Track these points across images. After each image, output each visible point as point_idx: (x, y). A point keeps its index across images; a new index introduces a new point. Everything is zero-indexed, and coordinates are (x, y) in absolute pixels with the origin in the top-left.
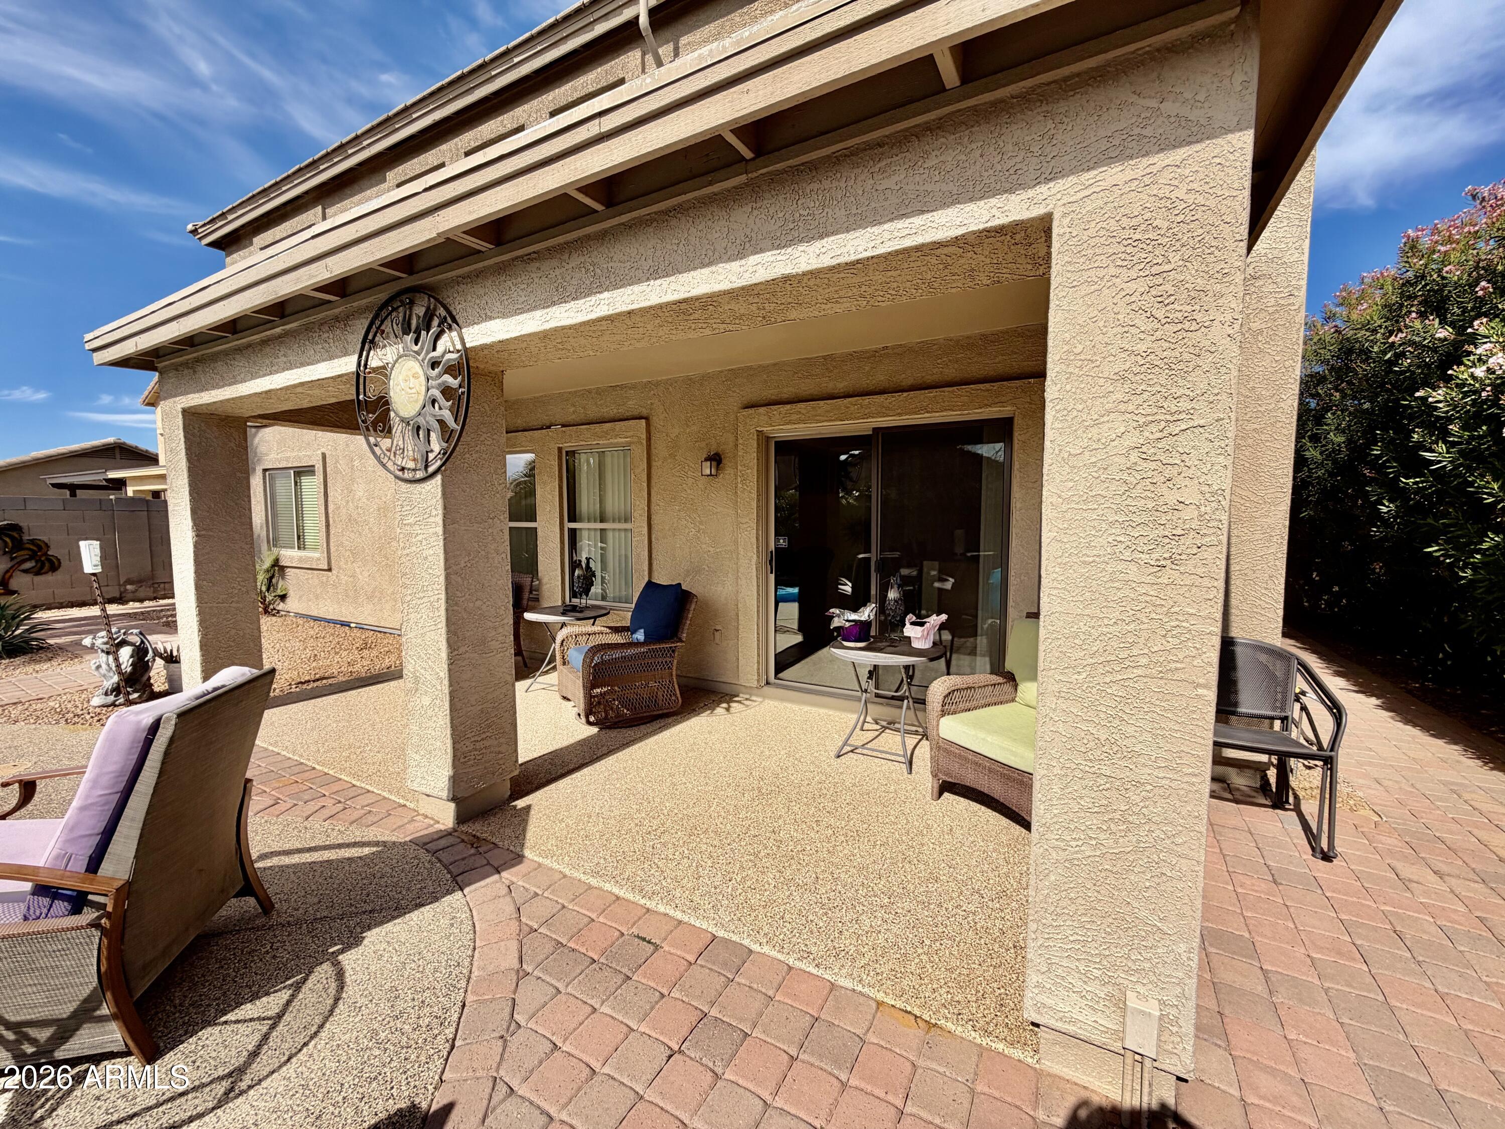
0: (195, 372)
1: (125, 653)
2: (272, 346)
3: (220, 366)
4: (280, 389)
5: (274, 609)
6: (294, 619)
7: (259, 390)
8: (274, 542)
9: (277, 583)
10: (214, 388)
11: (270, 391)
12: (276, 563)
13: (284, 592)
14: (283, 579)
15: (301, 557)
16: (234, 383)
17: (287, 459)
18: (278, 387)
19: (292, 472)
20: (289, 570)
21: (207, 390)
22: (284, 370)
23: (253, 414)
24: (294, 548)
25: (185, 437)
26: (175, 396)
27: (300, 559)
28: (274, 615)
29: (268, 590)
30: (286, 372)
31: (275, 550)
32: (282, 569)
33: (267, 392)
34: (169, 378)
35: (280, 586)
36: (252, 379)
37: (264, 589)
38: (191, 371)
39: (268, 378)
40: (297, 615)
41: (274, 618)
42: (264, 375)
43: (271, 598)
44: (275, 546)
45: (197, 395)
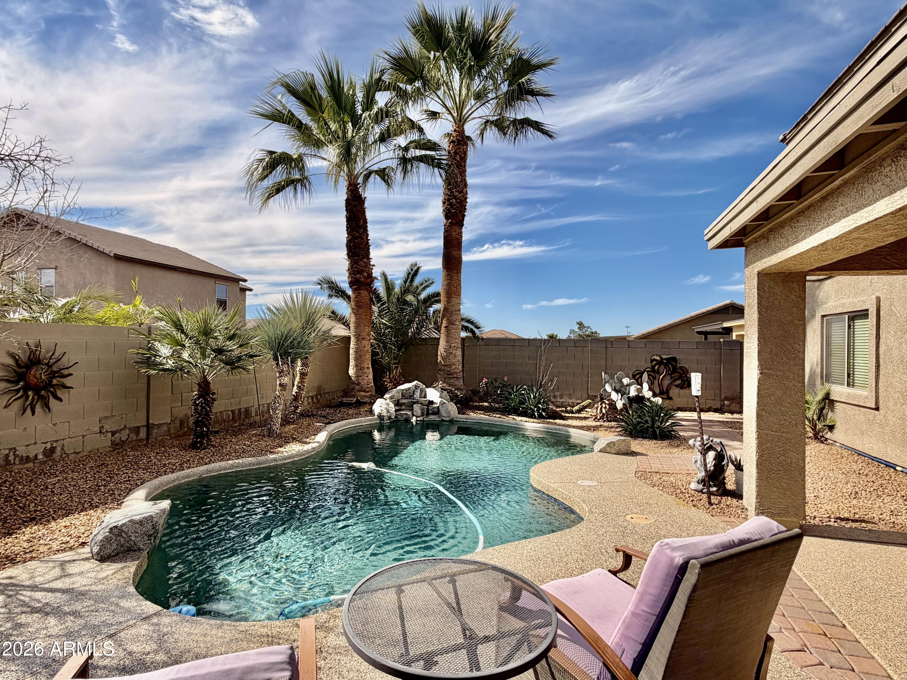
0: (768, 240)
1: (711, 455)
2: (831, 199)
3: (787, 231)
4: (836, 238)
5: (823, 436)
6: (839, 450)
7: (816, 244)
8: (827, 377)
9: (827, 414)
10: (780, 250)
11: (825, 243)
12: (827, 396)
13: (832, 424)
14: (832, 411)
15: (849, 394)
16: (796, 242)
17: (843, 305)
18: (834, 237)
19: (847, 316)
20: (837, 404)
21: (776, 253)
22: (840, 219)
23: (812, 268)
24: (844, 384)
25: (758, 294)
26: (754, 262)
27: (849, 395)
28: (822, 442)
29: (819, 419)
30: (843, 220)
31: (827, 385)
32: (832, 402)
33: (822, 244)
34: (752, 249)
35: (829, 417)
36: (811, 235)
37: (815, 417)
38: (766, 240)
39: (825, 230)
40: (843, 446)
41: (822, 445)
42: (822, 228)
43: (821, 427)
44: (828, 381)
45: (768, 259)
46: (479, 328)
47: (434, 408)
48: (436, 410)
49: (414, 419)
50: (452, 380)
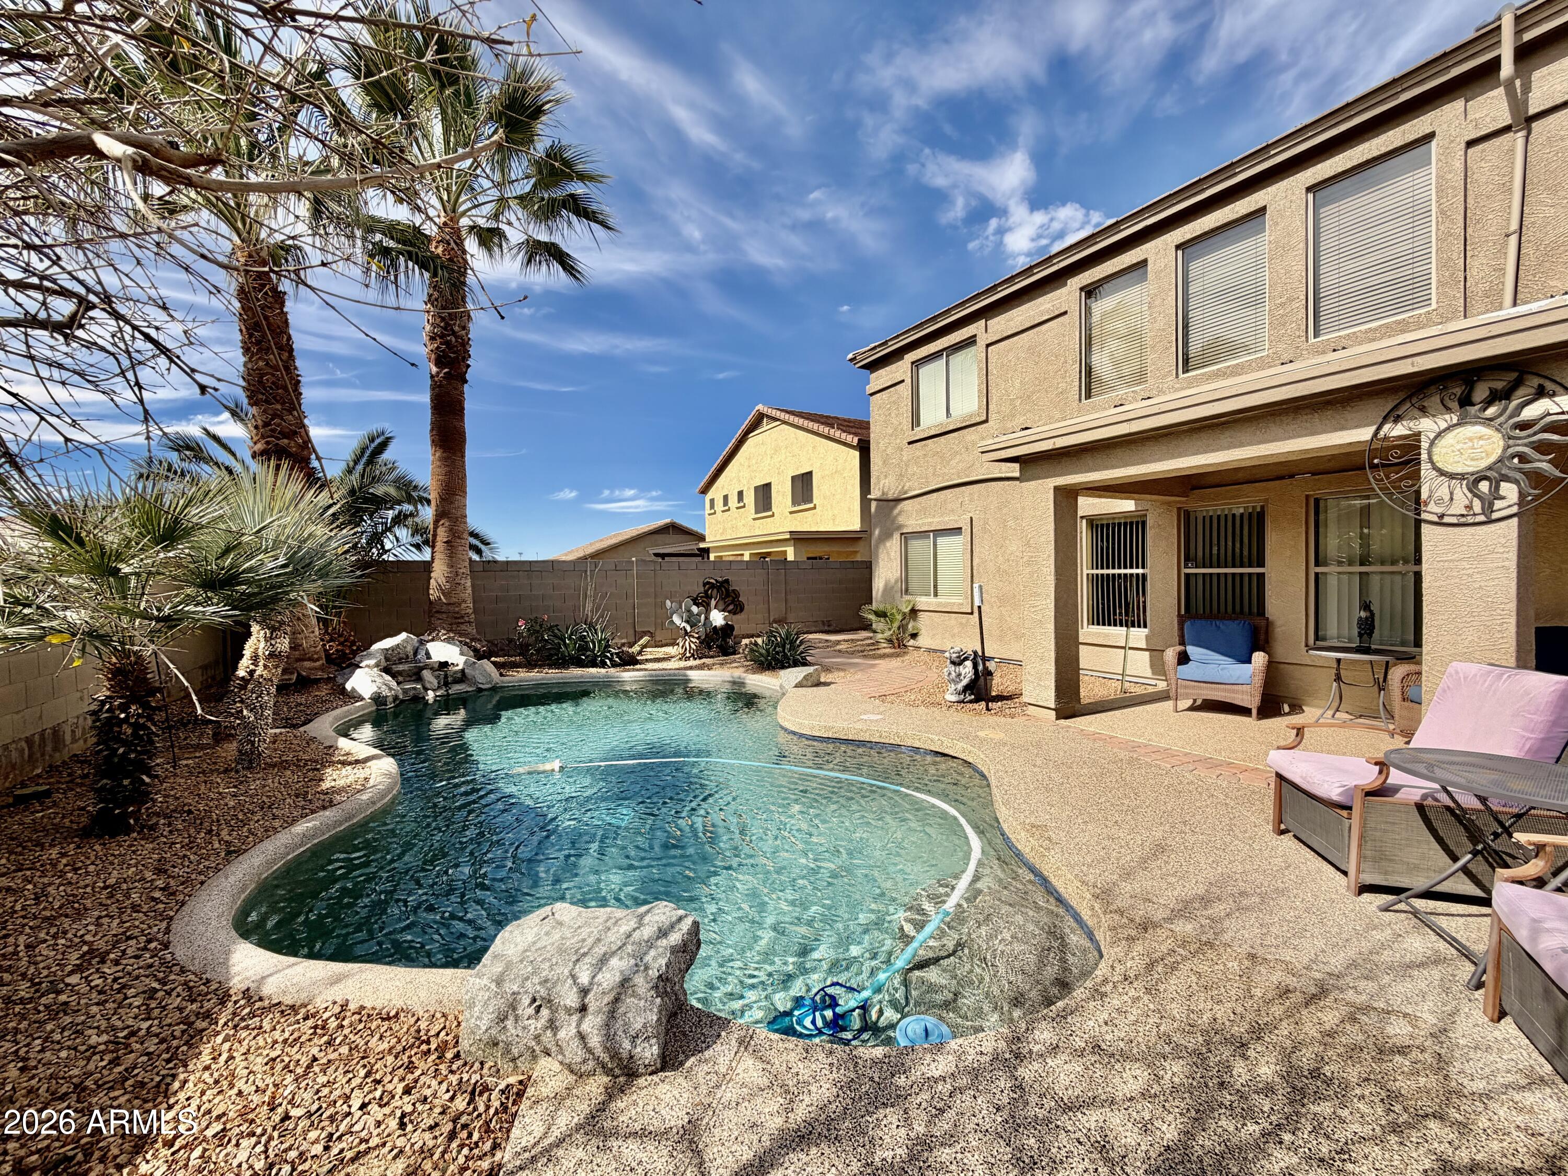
0: (1079, 458)
1: (968, 666)
5: (904, 645)
6: (922, 653)
8: (908, 591)
9: (911, 624)
10: (1108, 468)
12: (912, 608)
13: (915, 631)
14: (916, 620)
15: (940, 603)
17: (929, 524)
19: (932, 534)
20: (922, 613)
21: (1096, 471)
27: (934, 604)
31: (909, 598)
32: (917, 612)
34: (1039, 465)
35: (913, 627)
38: (1074, 458)
42: (1194, 454)
44: (906, 594)
45: (1080, 476)
46: (488, 544)
47: (456, 672)
48: (459, 675)
49: (431, 696)
50: (463, 627)
